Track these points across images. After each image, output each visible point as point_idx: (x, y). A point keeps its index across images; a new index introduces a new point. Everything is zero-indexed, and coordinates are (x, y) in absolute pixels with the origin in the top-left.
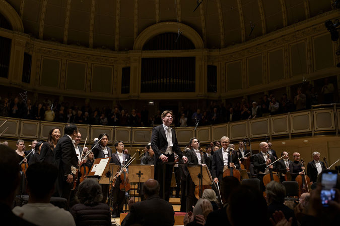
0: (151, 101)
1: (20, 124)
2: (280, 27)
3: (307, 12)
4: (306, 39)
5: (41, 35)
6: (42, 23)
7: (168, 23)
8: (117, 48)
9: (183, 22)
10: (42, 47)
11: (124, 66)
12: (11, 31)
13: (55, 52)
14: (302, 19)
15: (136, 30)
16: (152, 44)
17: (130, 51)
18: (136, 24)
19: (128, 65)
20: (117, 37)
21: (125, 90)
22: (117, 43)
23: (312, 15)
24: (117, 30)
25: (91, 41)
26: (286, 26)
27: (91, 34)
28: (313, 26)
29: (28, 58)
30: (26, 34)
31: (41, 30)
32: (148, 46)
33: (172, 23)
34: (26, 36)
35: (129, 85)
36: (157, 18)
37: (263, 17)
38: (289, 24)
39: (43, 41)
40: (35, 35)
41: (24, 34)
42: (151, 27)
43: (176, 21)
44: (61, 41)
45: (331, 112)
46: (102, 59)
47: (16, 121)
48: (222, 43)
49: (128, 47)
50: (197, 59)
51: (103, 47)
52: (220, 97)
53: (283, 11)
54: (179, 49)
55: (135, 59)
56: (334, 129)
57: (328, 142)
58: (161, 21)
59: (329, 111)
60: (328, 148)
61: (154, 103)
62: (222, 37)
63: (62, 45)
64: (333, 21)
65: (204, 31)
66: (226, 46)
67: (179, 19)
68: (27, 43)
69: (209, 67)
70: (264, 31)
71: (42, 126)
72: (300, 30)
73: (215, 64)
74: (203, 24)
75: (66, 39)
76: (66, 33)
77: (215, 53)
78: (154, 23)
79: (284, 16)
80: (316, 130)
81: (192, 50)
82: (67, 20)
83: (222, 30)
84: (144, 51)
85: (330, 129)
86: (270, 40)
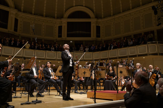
0: (71, 41)
1: (14, 50)
2: (129, 9)
3: (141, 3)
4: (141, 15)
5: (22, 10)
6: (23, 5)
7: (79, 7)
8: (56, 17)
9: (85, 7)
10: (22, 16)
11: (59, 25)
12: (9, 8)
13: (28, 18)
14: (139, 6)
15: (64, 10)
16: (72, 16)
17: (62, 18)
18: (65, 7)
19: (61, 25)
20: (56, 12)
21: (60, 36)
22: (56, 15)
23: (143, 4)
24: (56, 9)
25: (44, 14)
26: (131, 9)
27: (45, 11)
28: (144, 9)
29: (16, 20)
30: (16, 9)
31: (22, 8)
32: (70, 17)
33: (81, 7)
34: (16, 10)
35: (62, 34)
36: (74, 5)
37: (121, 5)
38: (133, 8)
39: (23, 13)
40: (20, 10)
41: (15, 9)
42: (71, 8)
43: (83, 6)
44: (31, 13)
45: (156, 45)
46: (50, 22)
47: (12, 48)
48: (103, 16)
49: (61, 17)
50: (92, 23)
51: (50, 17)
52: (101, 40)
53: (130, 2)
54: (84, 18)
55: (64, 22)
56: (157, 52)
57: (153, 58)
58: (76, 6)
59: (155, 45)
60: (153, 61)
61: (73, 42)
62: (103, 13)
63: (32, 15)
64: (155, 6)
65: (95, 11)
66: (104, 18)
67: (84, 5)
68: (16, 13)
69: (97, 26)
70: (121, 11)
71: (24, 51)
72: (138, 11)
73: (99, 25)
74: (94, 8)
75: (33, 12)
76: (33, 10)
77: (100, 20)
78: (73, 7)
79: (131, 5)
80: (149, 53)
81: (90, 19)
82: (34, 4)
83: (102, 11)
84: (68, 19)
85: (156, 52)
86: (125, 15)
